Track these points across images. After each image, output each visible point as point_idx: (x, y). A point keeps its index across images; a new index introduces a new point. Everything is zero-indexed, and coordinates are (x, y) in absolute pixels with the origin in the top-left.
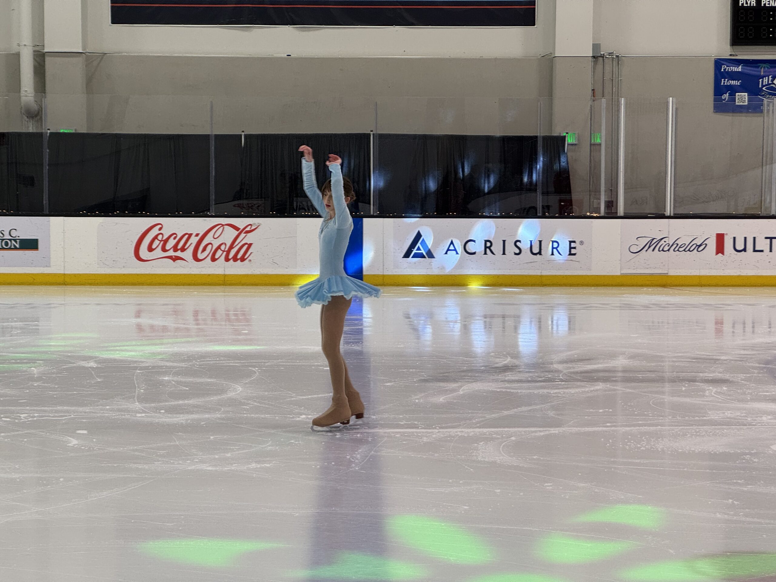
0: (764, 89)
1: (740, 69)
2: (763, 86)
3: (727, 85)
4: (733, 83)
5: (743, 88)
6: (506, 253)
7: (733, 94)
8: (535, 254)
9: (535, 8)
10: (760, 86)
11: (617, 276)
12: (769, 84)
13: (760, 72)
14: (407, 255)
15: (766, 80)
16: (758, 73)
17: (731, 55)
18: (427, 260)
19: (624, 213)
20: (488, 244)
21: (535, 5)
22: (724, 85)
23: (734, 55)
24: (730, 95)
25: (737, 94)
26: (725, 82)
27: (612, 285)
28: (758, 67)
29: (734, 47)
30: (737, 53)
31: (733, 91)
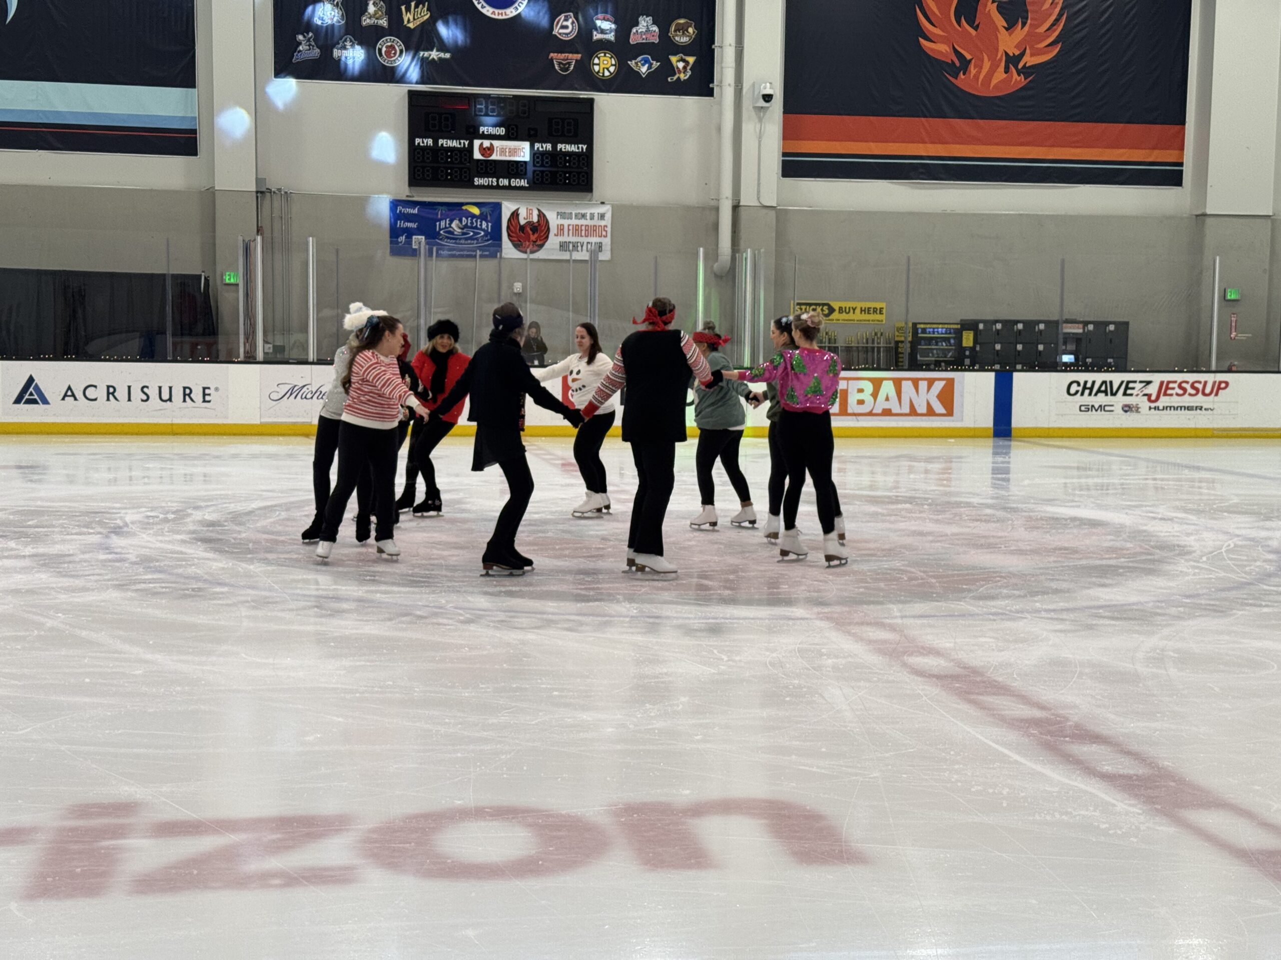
0: (442, 232)
1: (416, 211)
2: (440, 230)
3: (403, 228)
4: (410, 225)
5: (419, 231)
6: (132, 398)
7: (409, 237)
8: (165, 401)
9: (196, 137)
10: (438, 229)
11: (256, 425)
12: (446, 227)
13: (437, 214)
14: (18, 401)
15: (443, 223)
16: (435, 217)
17: (407, 196)
18: (41, 406)
19: (264, 358)
20: (111, 390)
21: (196, 134)
22: (400, 228)
23: (410, 196)
24: (406, 237)
25: (414, 237)
26: (401, 224)
27: (251, 434)
28: (436, 209)
29: (412, 188)
30: (414, 195)
31: (410, 233)
